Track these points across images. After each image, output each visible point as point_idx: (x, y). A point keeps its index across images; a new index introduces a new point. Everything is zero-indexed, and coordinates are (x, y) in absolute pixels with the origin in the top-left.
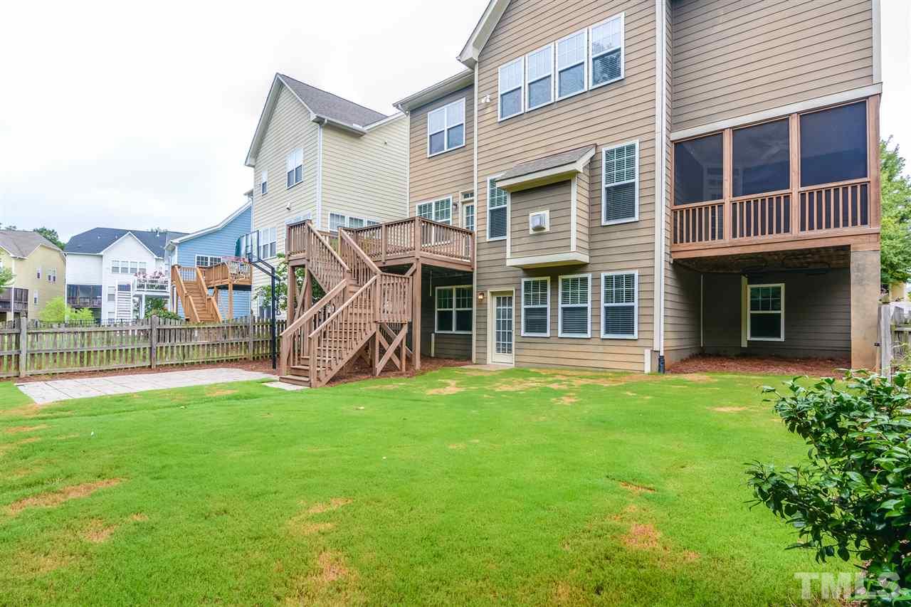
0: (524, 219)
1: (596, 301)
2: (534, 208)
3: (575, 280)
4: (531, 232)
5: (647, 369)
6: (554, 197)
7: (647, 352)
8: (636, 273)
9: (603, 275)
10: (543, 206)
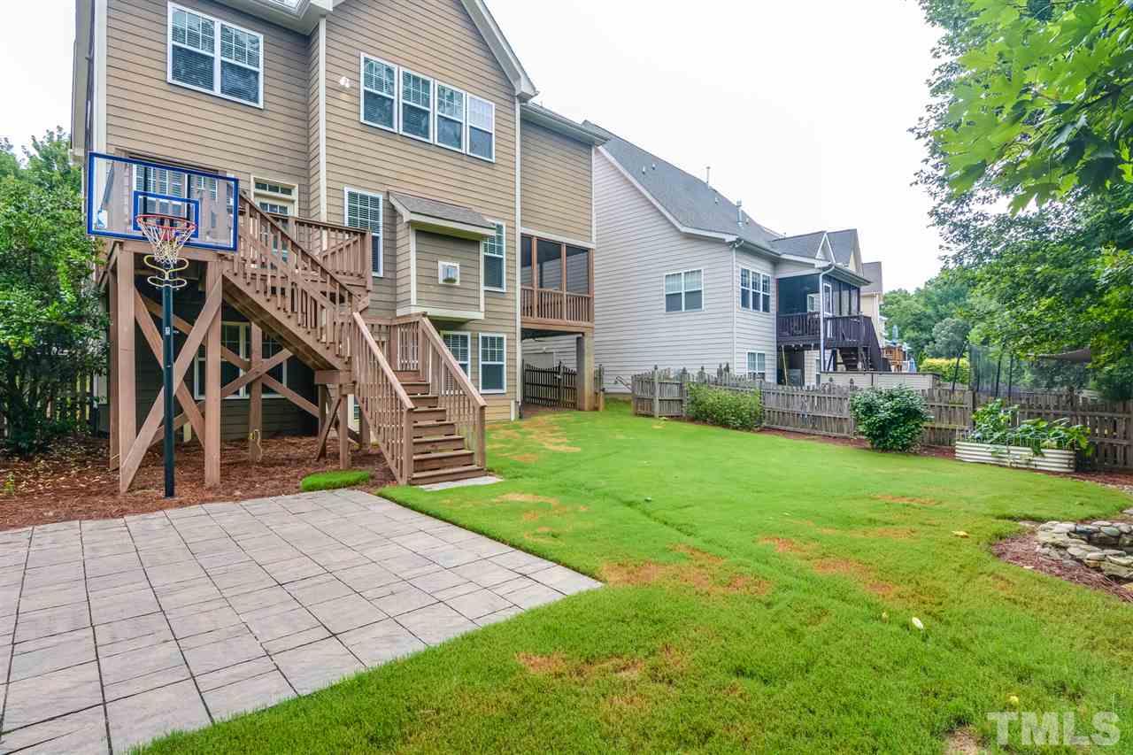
0: (432, 265)
1: (475, 359)
2: (445, 257)
3: (455, 337)
4: (441, 282)
5: (513, 419)
6: (464, 252)
7: (513, 403)
8: (505, 336)
9: (481, 335)
10: (453, 258)
